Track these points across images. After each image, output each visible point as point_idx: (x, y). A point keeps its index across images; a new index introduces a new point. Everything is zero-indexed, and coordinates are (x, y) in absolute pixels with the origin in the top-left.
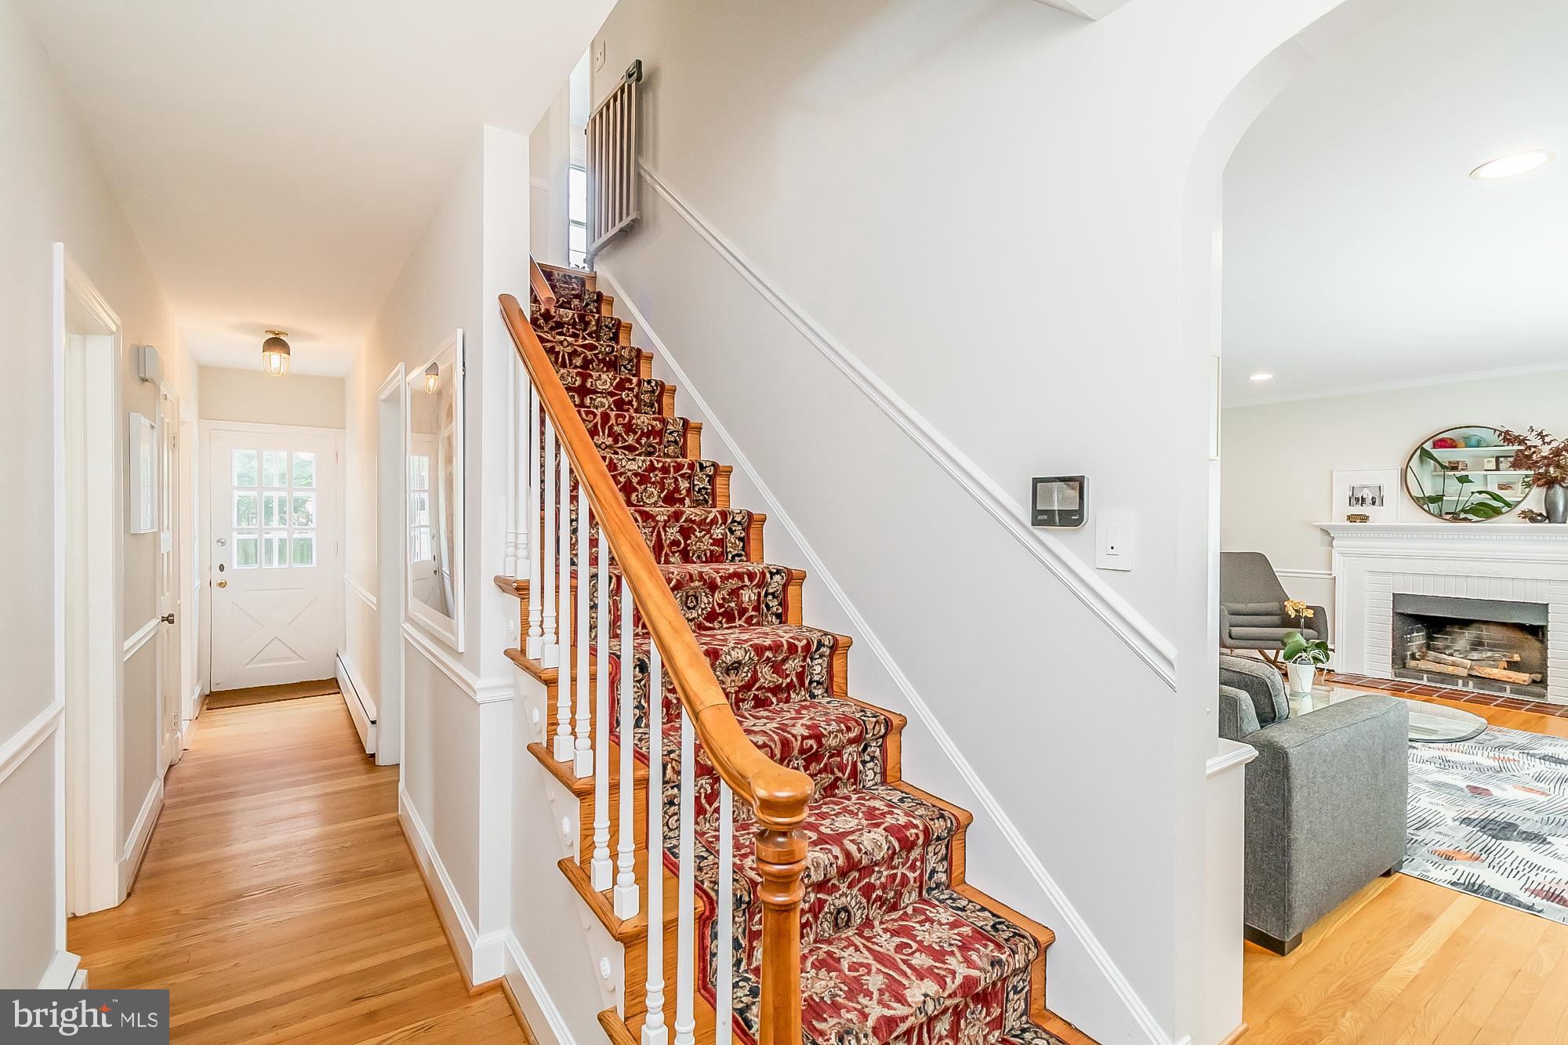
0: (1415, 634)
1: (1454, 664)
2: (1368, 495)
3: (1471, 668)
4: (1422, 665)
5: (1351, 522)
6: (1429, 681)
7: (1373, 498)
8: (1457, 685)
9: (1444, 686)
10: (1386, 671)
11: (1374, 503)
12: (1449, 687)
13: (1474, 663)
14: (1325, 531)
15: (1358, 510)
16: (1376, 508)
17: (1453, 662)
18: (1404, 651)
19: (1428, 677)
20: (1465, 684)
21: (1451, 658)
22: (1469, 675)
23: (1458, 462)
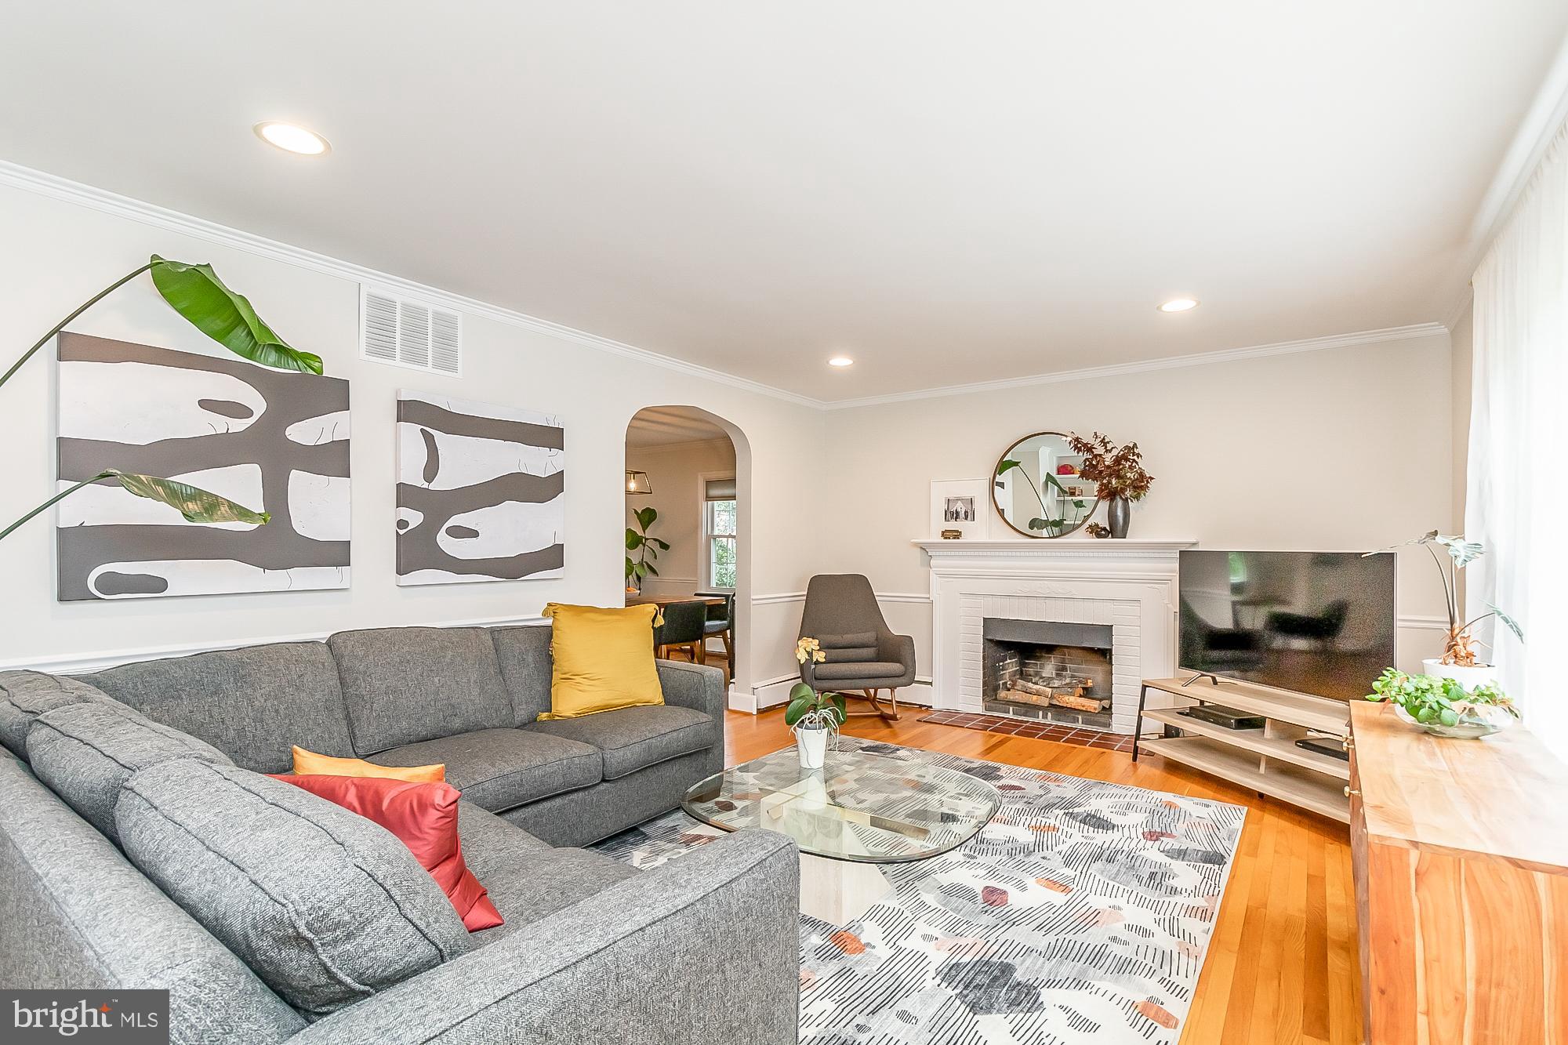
0: (1009, 661)
1: (1038, 694)
2: (960, 507)
3: (1052, 697)
4: (1012, 696)
5: (946, 538)
6: (1014, 714)
7: (966, 512)
8: (1038, 717)
9: (1025, 719)
10: (975, 705)
11: (966, 518)
12: (1031, 720)
13: (1055, 690)
14: (923, 548)
15: (953, 525)
16: (968, 523)
17: (1037, 691)
18: (997, 680)
19: (1013, 709)
20: (1045, 717)
21: (1035, 687)
22: (1050, 704)
23: (1075, 488)
